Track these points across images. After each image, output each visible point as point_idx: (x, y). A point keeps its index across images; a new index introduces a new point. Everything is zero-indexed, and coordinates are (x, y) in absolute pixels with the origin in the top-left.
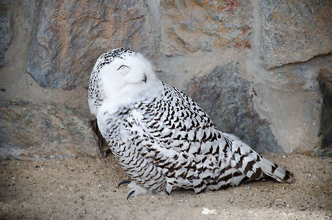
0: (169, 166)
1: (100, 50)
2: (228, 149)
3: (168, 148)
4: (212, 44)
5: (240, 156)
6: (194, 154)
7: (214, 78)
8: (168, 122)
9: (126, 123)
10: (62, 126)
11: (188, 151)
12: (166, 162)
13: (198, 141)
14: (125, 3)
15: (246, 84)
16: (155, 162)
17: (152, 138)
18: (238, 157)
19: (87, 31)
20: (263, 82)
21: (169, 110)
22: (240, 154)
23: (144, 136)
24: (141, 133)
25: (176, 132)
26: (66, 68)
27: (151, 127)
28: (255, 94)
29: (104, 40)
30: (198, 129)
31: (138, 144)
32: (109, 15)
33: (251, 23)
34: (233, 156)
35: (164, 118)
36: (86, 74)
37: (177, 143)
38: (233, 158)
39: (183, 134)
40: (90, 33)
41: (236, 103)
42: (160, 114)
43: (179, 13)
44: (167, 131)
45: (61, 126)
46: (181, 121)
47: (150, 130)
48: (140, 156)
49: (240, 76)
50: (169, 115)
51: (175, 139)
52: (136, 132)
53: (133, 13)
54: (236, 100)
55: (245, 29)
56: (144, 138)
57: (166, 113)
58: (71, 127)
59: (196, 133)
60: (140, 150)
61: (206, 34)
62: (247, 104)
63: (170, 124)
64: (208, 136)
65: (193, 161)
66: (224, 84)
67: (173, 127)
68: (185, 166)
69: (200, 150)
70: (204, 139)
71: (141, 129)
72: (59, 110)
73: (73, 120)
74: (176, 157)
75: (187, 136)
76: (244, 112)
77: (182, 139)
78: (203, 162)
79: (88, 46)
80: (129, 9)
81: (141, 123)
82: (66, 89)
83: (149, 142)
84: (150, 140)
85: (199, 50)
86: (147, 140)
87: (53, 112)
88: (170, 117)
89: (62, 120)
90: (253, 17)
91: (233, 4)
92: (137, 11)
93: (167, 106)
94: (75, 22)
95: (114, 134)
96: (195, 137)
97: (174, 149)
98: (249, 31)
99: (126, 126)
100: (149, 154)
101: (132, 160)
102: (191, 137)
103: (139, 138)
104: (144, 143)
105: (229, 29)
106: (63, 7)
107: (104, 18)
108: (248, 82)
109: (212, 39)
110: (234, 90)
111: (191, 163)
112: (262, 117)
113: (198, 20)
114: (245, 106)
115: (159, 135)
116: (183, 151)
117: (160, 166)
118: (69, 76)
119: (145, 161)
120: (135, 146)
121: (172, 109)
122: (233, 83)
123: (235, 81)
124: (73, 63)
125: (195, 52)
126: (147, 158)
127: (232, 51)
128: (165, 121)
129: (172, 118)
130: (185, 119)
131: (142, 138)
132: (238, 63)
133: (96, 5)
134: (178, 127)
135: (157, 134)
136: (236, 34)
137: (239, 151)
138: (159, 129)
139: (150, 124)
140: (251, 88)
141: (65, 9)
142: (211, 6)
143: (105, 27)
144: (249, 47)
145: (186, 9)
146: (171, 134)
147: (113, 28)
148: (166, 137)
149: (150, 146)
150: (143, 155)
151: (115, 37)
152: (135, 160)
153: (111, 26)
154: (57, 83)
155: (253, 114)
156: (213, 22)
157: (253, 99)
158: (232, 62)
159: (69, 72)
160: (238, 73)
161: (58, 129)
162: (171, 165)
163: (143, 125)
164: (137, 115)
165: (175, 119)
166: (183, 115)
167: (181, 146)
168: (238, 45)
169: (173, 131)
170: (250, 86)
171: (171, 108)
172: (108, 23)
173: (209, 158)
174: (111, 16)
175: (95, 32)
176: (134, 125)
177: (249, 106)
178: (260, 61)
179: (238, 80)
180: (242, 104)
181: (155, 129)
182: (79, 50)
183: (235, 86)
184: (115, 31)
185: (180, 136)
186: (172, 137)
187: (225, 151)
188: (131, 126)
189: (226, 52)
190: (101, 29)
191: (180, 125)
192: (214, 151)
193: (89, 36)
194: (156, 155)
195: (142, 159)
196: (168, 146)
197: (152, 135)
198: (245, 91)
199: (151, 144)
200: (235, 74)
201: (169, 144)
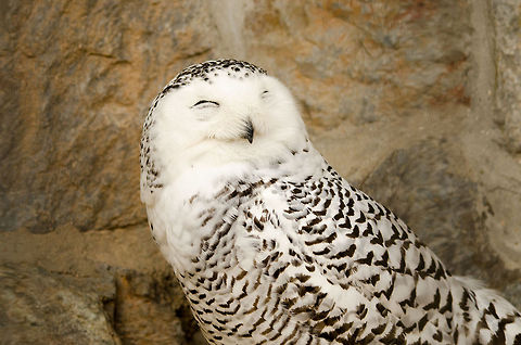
0: (345, 336)
1: (111, 132)
2: (470, 304)
3: (344, 287)
4: (376, 103)
5: (496, 322)
6: (402, 304)
7: (390, 179)
8: (342, 221)
9: (250, 222)
10: (32, 318)
11: (388, 294)
12: (340, 323)
13: (409, 272)
14: (168, 19)
15: (466, 188)
16: (313, 323)
17: (309, 259)
18: (493, 323)
19: (83, 86)
20: (505, 183)
21: (341, 195)
22: (497, 317)
23: (292, 253)
24: (284, 246)
25: (363, 245)
26: (34, 178)
27: (307, 229)
28: (491, 211)
29: (120, 110)
30: (407, 245)
31: (276, 275)
32: (132, 47)
33: (468, 44)
34: (483, 319)
35: (333, 210)
36: (80, 193)
37: (366, 271)
38: (483, 324)
39: (378, 251)
40: (88, 91)
41: (448, 235)
42: (323, 201)
43: (291, 40)
44: (342, 241)
45: (29, 316)
46: (371, 222)
47: (306, 237)
48: (280, 307)
49: (450, 170)
50: (342, 206)
51: (361, 261)
52: (274, 243)
53: (185, 41)
54: (448, 226)
55: (455, 60)
56: (290, 259)
57: (336, 201)
58: (54, 318)
59: (403, 254)
60: (281, 291)
61: (362, 81)
62: (474, 236)
63: (347, 225)
64: (428, 264)
65: (400, 324)
66: (414, 192)
67: (355, 234)
68: (382, 336)
69: (413, 293)
70: (422, 271)
71: (284, 234)
72: (25, 277)
73: (60, 298)
74: (362, 311)
75: (386, 256)
76: (468, 252)
77: (377, 263)
78: (421, 329)
79: (85, 123)
80: (177, 32)
81: (283, 220)
82: (34, 230)
83: (302, 270)
84: (305, 264)
85: (347, 122)
86: (296, 264)
87: (10, 282)
88: (346, 210)
89: (31, 301)
90: (471, 30)
91: (421, 5)
92: (196, 37)
93: (334, 188)
94: (56, 64)
95: (220, 250)
96: (403, 263)
97: (359, 289)
98: (465, 65)
99: (250, 229)
100: (301, 302)
101: (262, 320)
102: (394, 262)
103: (280, 259)
104: (291, 271)
105: (417, 63)
106: (29, 30)
107: (120, 55)
108: (472, 185)
109: (375, 91)
110: (441, 204)
111: (393, 331)
112: (511, 265)
113: (340, 50)
114: (469, 239)
115: (326, 251)
116: (378, 295)
117: (325, 336)
118: (40, 200)
119: (293, 322)
120: (270, 278)
121: (348, 194)
122: (435, 187)
123: (441, 182)
124: (51, 164)
125: (336, 126)
126: (298, 311)
127: (426, 115)
128: (337, 217)
129: (351, 213)
130: (378, 217)
131: (286, 258)
132: (443, 141)
133: (102, 23)
134: (365, 234)
135: (321, 247)
136: (433, 73)
137: (492, 310)
138: (326, 234)
139: (304, 223)
140: (480, 196)
141: (33, 32)
142: (368, 15)
143: (121, 77)
144: (466, 101)
145: (308, 29)
146: (353, 248)
147: (140, 81)
148: (341, 255)
149: (303, 279)
150: (289, 303)
151: (144, 100)
152: (269, 319)
153: (137, 75)
154: (13, 216)
155: (488, 259)
156: (375, 53)
157: (488, 223)
158: (431, 138)
159: (42, 188)
160: (446, 162)
161: (23, 324)
162: (350, 332)
163: (289, 225)
164: (273, 200)
165: (357, 216)
166: (371, 211)
167: (374, 279)
168: (439, 101)
169: (357, 241)
170: (476, 191)
171: (343, 192)
172: (128, 68)
173: (433, 320)
174: (137, 50)
175: (101, 89)
176: (267, 226)
177: (478, 240)
178: (496, 134)
179: (448, 180)
180: (462, 236)
181: (318, 235)
182: (63, 133)
183: (443, 192)
184: (146, 87)
185: (371, 255)
186: (356, 256)
187: (464, 305)
188: (261, 228)
189: (411, 120)
190: (113, 83)
191: (369, 231)
192: (443, 303)
193: (87, 98)
194: (317, 305)
195: (284, 318)
196: (345, 281)
197: (309, 251)
198: (466, 205)
199: (307, 273)
200: (440, 166)
201: (348, 274)
